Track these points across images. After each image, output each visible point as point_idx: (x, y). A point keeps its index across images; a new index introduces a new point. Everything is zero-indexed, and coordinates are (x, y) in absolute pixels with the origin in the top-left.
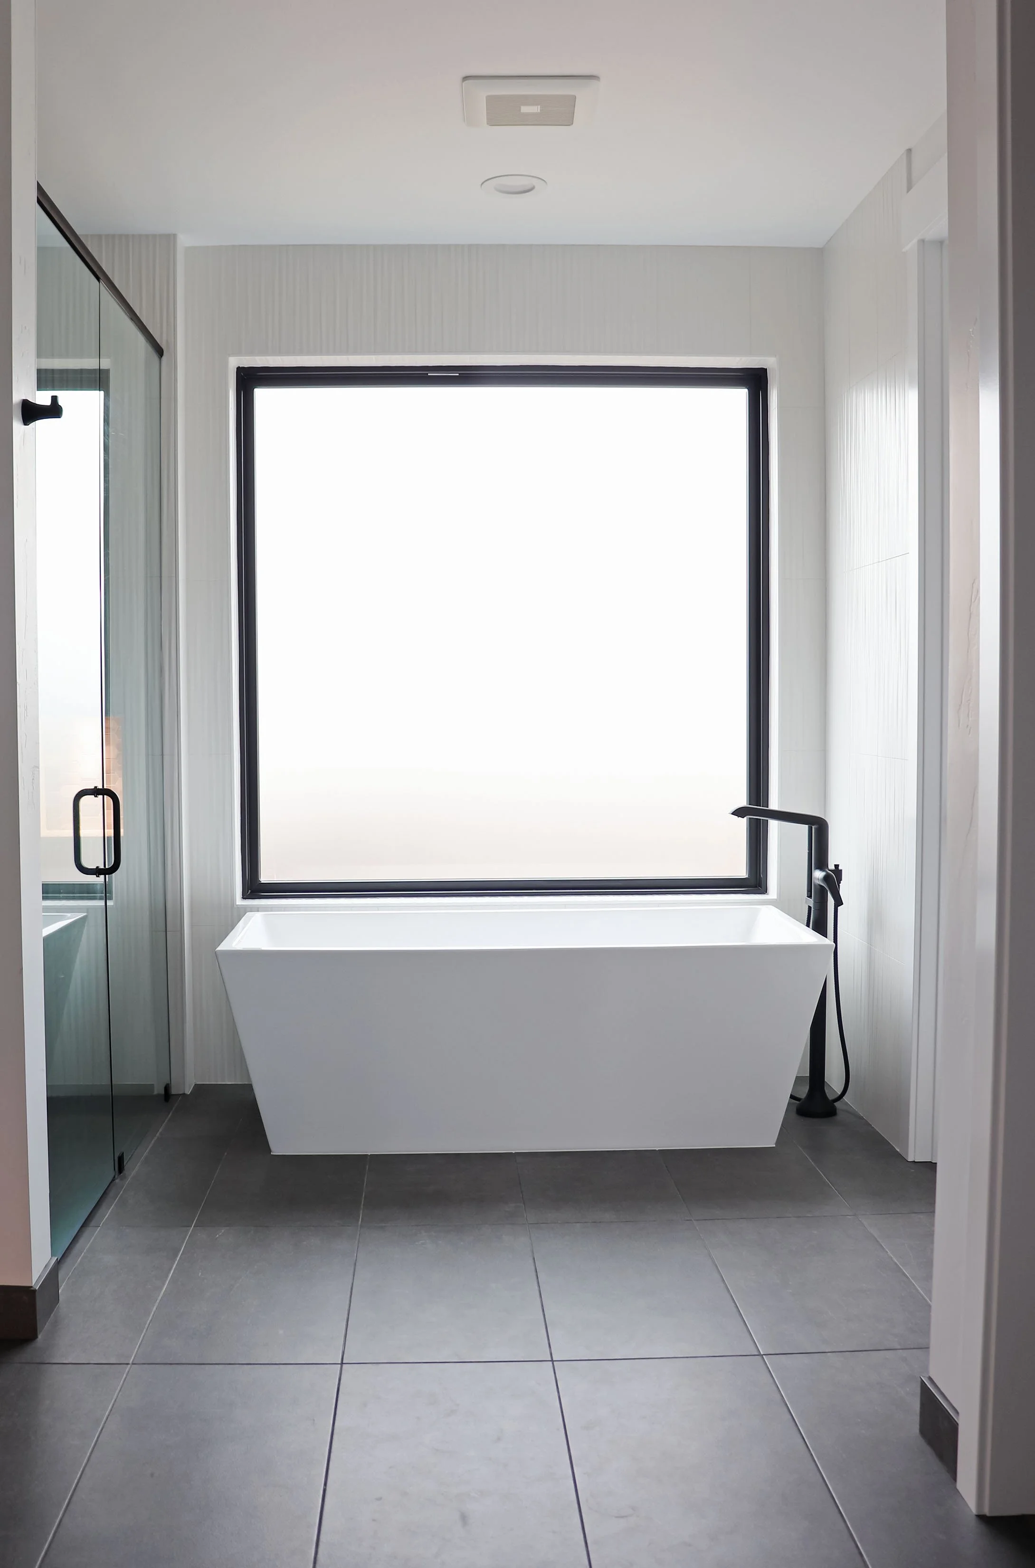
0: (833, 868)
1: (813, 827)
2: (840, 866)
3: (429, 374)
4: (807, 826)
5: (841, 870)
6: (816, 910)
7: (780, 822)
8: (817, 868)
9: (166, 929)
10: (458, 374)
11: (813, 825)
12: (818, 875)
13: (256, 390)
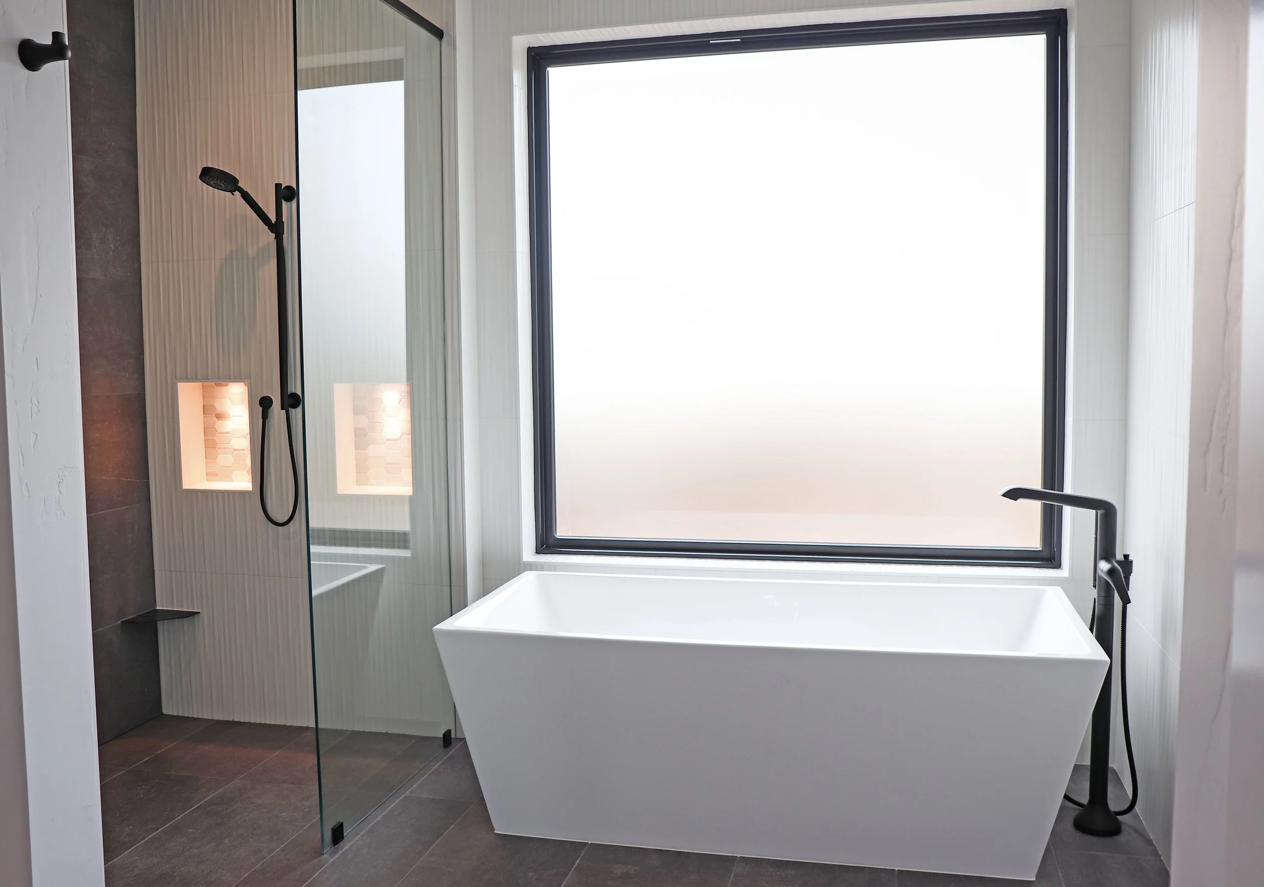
0: (1122, 558)
1: (1099, 512)
2: (1130, 556)
3: (711, 42)
4: (1094, 512)
5: (1132, 561)
6: (1100, 604)
7: (1072, 507)
8: (1102, 558)
9: (451, 585)
10: (739, 40)
11: (1099, 510)
12: (1104, 566)
13: (549, 69)
